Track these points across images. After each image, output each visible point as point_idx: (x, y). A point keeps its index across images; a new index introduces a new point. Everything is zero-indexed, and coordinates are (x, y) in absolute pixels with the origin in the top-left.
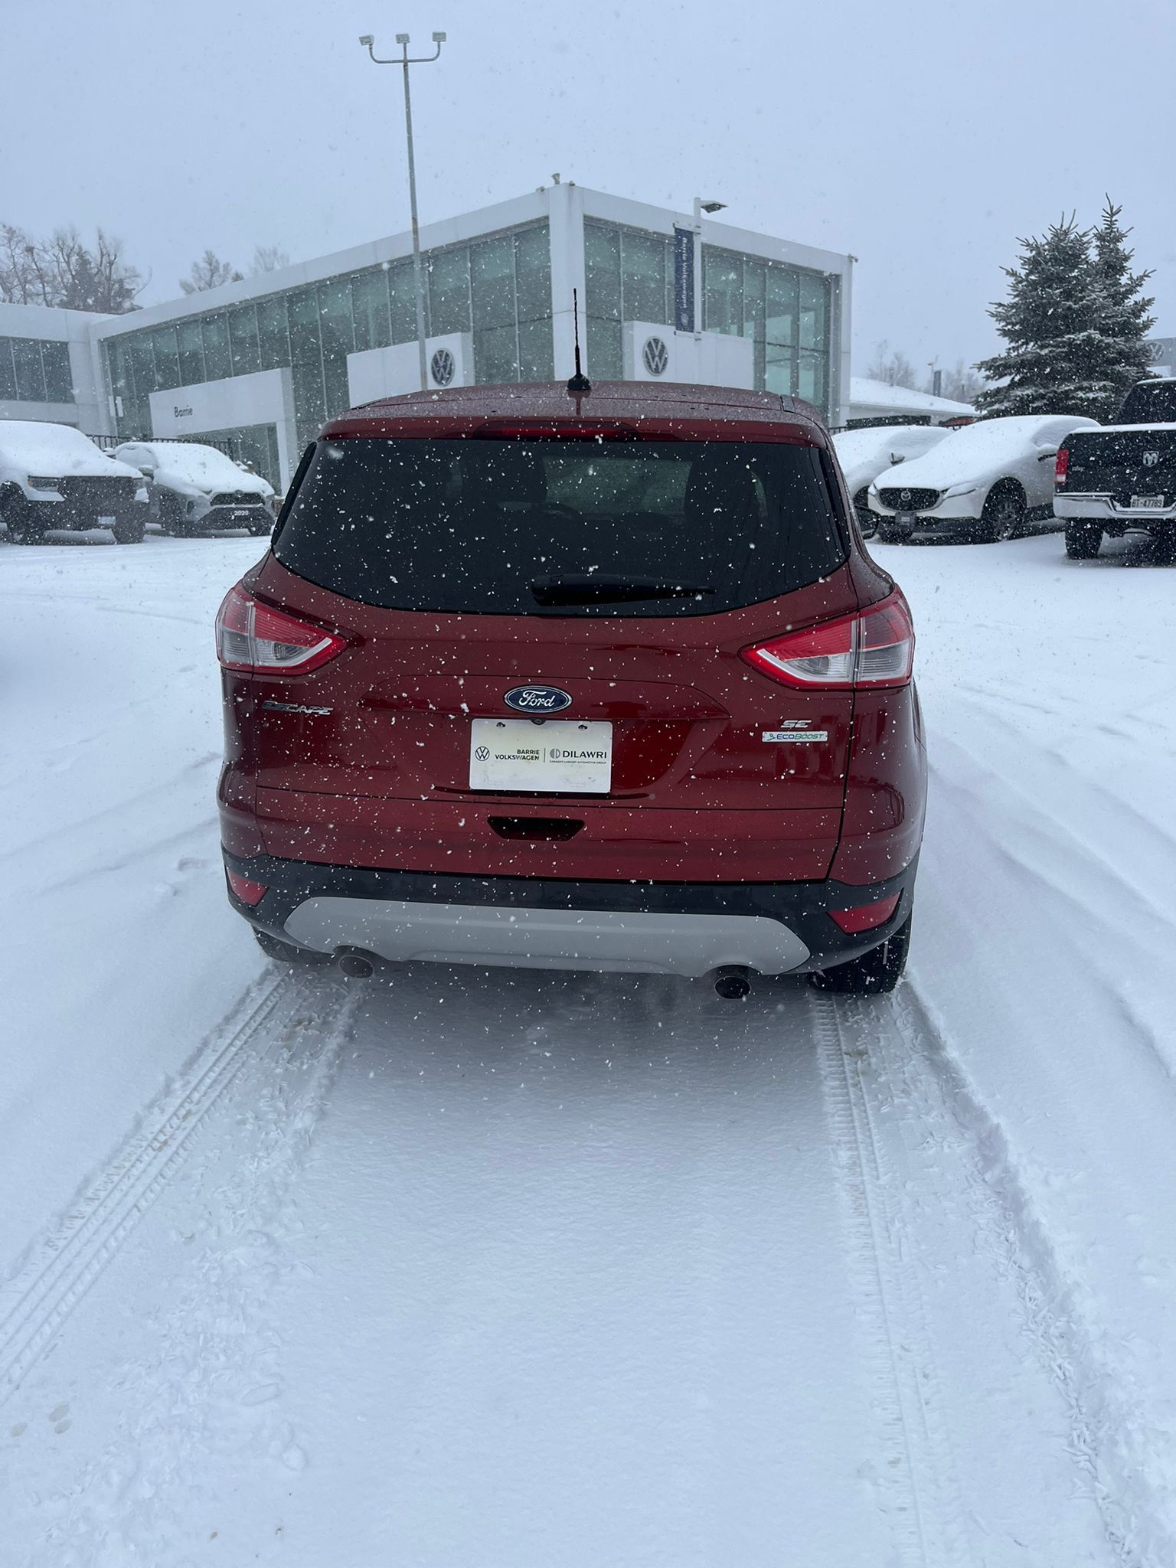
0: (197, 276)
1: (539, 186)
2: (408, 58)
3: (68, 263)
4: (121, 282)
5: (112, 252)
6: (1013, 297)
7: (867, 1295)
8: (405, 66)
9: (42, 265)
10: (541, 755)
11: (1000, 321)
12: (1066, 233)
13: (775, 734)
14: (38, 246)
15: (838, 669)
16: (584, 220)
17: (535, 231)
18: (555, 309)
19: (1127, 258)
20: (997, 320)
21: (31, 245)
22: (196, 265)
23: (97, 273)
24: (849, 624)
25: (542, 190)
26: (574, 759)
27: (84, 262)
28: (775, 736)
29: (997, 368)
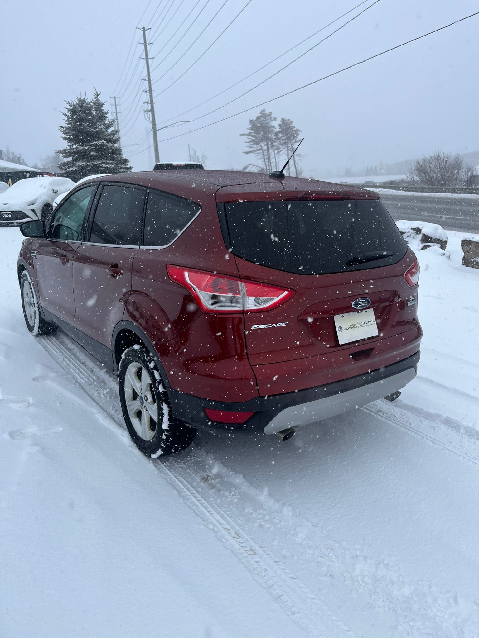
6: (67, 124)
10: (357, 326)
11: (64, 134)
12: (84, 101)
13: (409, 303)
19: (106, 113)
20: (63, 133)
26: (366, 324)
29: (66, 153)
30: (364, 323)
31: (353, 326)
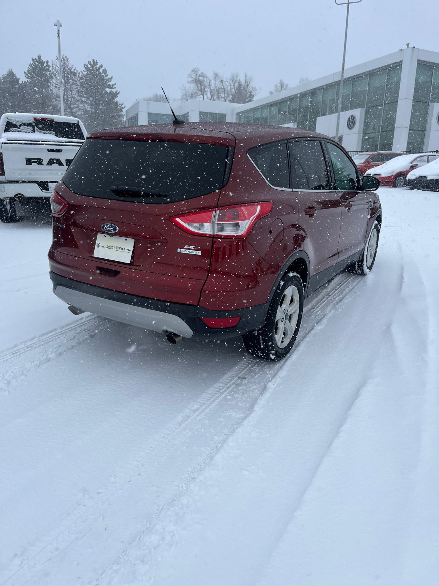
0: (276, 89)
1: (400, 49)
2: (350, 2)
3: (234, 86)
4: (251, 92)
5: (249, 81)
7: (150, 447)
8: (348, 5)
9: (225, 87)
10: (113, 248)
13: (182, 250)
14: (225, 80)
15: (207, 229)
16: (418, 61)
17: (396, 67)
18: (399, 99)
21: (222, 80)
22: (276, 85)
23: (243, 89)
24: (212, 212)
25: (401, 50)
26: (122, 250)
27: (240, 85)
28: (182, 251)
30: (120, 248)
31: (110, 247)
